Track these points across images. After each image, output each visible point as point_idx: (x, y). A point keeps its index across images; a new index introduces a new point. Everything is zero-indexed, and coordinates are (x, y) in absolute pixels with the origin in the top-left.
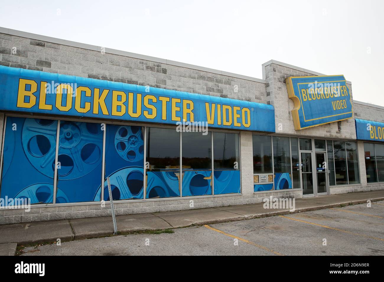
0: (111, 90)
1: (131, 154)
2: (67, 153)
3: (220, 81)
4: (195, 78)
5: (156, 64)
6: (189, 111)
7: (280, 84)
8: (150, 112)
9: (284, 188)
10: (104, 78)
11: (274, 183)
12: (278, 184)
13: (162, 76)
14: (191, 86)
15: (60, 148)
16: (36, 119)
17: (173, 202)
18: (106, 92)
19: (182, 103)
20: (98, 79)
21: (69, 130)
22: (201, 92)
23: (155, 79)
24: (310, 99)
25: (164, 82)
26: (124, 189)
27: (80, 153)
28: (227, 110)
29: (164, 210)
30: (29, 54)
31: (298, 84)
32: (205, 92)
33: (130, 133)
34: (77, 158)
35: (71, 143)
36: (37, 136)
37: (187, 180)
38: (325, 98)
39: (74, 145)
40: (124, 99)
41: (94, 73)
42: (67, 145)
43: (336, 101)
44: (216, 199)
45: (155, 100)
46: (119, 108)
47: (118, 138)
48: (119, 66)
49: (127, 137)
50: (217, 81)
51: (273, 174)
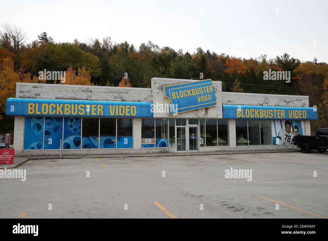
0: (64, 104)
1: (75, 130)
2: (48, 130)
3: (122, 93)
4: (107, 93)
5: (86, 89)
6: (101, 110)
7: (158, 91)
8: (81, 112)
9: (162, 147)
10: (63, 98)
11: (155, 143)
12: (159, 144)
13: (90, 94)
14: (105, 97)
15: (45, 128)
16: (36, 117)
17: (94, 151)
18: (62, 105)
19: (97, 106)
20: (60, 99)
21: (48, 121)
22: (110, 99)
23: (86, 96)
24: (178, 97)
25: (91, 97)
26: (72, 144)
27: (53, 130)
28: (122, 108)
29: (90, 154)
30: (32, 91)
31: (169, 90)
32: (113, 99)
33: (75, 121)
34: (52, 132)
35: (49, 126)
36: (36, 124)
37: (102, 141)
38: (191, 95)
39: (51, 126)
40: (70, 107)
41: (58, 96)
42: (48, 127)
43: (201, 97)
44: (118, 150)
45: (84, 106)
46: (67, 111)
47: (69, 123)
48: (69, 92)
49: (73, 122)
50: (120, 93)
51: (155, 139)
